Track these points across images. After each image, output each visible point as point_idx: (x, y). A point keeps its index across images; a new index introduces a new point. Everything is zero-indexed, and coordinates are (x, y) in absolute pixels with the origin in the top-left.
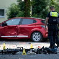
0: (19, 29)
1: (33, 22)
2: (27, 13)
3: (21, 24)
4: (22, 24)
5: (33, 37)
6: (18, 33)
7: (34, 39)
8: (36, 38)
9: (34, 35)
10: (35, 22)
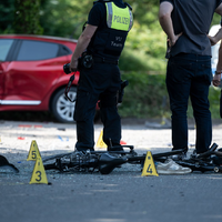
0: (8, 75)
1: (59, 55)
2: (27, 19)
3: (15, 60)
4: (19, 58)
5: (59, 105)
6: (6, 92)
7: (60, 112)
8: (67, 109)
9: (62, 99)
10: (65, 54)
